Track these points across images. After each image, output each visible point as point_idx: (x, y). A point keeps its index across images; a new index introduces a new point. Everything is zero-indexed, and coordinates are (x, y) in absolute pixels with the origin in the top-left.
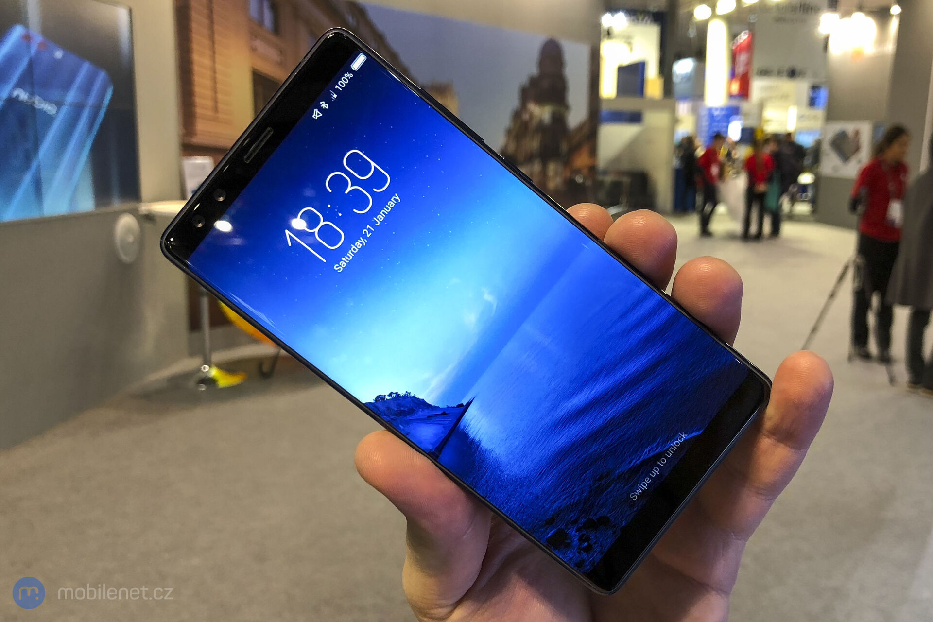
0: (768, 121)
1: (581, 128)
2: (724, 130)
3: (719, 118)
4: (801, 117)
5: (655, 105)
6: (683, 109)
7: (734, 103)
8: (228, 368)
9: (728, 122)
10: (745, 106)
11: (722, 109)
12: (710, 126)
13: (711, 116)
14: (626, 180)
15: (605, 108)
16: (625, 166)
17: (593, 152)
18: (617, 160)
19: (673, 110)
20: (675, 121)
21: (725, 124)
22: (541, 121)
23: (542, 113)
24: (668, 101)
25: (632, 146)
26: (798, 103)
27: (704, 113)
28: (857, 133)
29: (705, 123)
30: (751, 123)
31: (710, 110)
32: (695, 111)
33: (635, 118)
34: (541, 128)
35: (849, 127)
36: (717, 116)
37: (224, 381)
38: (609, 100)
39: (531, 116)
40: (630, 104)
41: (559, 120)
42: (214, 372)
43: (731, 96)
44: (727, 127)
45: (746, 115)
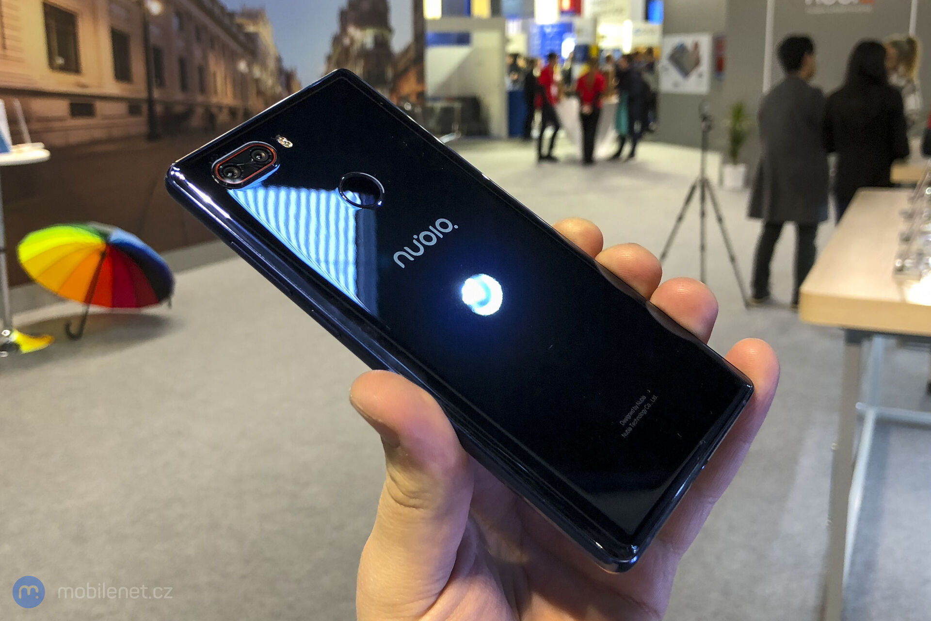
0: (603, 37)
1: (406, 51)
2: (557, 48)
3: (551, 36)
4: (637, 32)
5: (483, 25)
6: (513, 28)
7: (566, 19)
8: (33, 330)
9: (562, 40)
10: (577, 22)
11: (553, 26)
12: (543, 45)
13: (543, 35)
14: (457, 105)
15: (430, 30)
16: (455, 91)
17: (421, 77)
18: (446, 84)
19: (503, 30)
20: (506, 41)
21: (558, 42)
22: (363, 46)
23: (364, 37)
24: (496, 20)
25: (462, 68)
26: (633, 18)
27: (535, 31)
28: (696, 46)
29: (537, 42)
30: (585, 40)
31: (542, 27)
32: (525, 29)
33: (463, 39)
34: (364, 54)
35: (688, 40)
36: (549, 34)
37: (28, 345)
38: (434, 21)
39: (352, 41)
40: (456, 25)
41: (382, 44)
42: (16, 337)
43: (563, 12)
44: (560, 45)
45: (579, 32)
